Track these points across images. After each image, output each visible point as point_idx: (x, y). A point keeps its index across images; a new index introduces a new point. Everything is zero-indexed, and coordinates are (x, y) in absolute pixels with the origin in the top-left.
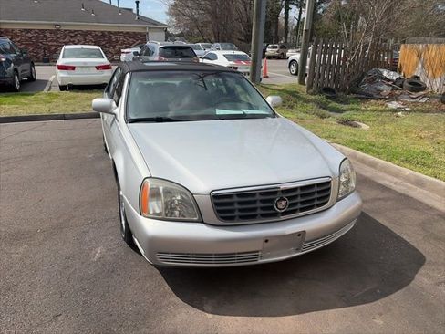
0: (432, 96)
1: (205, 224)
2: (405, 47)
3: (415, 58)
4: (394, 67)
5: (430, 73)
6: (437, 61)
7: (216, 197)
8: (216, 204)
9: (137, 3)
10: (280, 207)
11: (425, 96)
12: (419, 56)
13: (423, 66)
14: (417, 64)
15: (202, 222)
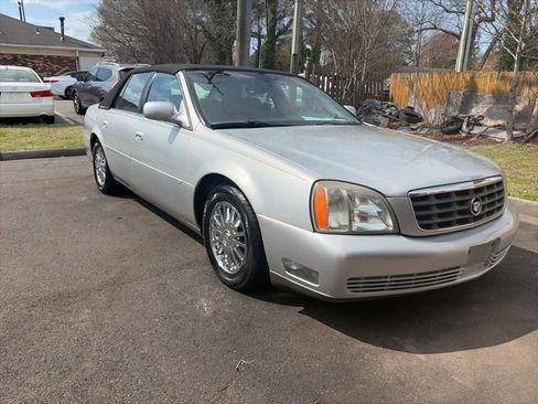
0: (431, 127)
1: (404, 235)
2: (395, 77)
3: (407, 89)
4: (386, 96)
5: (424, 105)
6: (430, 90)
7: (414, 198)
8: (416, 208)
9: (62, 19)
10: (476, 209)
11: (423, 127)
12: (411, 86)
13: (416, 97)
14: (409, 96)
15: (400, 234)
